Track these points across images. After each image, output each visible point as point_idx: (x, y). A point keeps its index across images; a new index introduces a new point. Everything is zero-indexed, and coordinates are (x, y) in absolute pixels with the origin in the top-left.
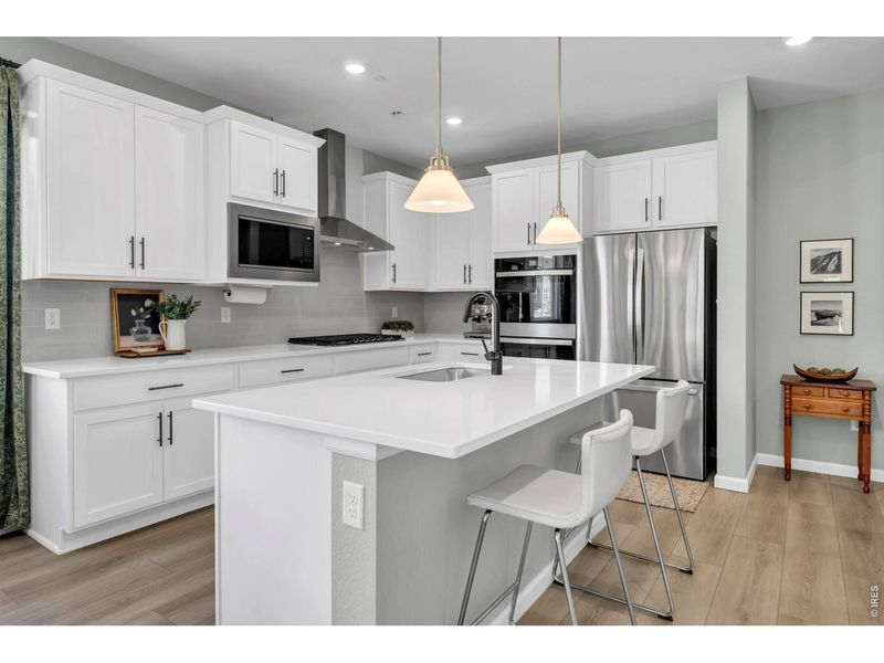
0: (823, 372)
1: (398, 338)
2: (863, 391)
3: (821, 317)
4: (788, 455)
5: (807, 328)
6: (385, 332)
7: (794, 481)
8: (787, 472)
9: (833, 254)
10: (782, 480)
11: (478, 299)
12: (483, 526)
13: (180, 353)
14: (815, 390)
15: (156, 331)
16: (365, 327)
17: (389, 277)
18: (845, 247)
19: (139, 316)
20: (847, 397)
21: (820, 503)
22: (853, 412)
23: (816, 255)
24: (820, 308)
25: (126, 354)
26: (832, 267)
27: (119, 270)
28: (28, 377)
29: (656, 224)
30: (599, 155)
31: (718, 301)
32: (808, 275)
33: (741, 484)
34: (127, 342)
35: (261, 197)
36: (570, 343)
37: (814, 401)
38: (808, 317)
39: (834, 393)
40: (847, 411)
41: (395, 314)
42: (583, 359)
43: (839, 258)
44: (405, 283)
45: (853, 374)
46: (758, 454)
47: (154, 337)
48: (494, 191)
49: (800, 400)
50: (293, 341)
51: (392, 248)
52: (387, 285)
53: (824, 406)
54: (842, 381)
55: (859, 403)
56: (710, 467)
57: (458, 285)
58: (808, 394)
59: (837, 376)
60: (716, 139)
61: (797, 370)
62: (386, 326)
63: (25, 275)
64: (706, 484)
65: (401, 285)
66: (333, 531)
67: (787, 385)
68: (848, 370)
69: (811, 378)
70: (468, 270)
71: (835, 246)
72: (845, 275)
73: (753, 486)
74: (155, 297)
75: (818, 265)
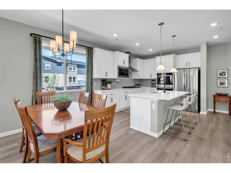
0: (221, 94)
1: (140, 87)
2: (229, 97)
3: (221, 84)
4: (215, 109)
5: (219, 86)
6: (136, 86)
7: (216, 113)
8: (214, 112)
9: (224, 72)
10: (213, 113)
11: (153, 80)
12: (169, 111)
13: (110, 89)
14: (220, 97)
15: (106, 86)
16: (133, 85)
17: (137, 76)
18: (226, 71)
19: (104, 84)
20: (226, 98)
21: (220, 117)
22: (227, 101)
23: (220, 72)
24: (221, 82)
25: (103, 89)
26: (224, 74)
27: (104, 77)
28: (93, 92)
29: (188, 67)
30: (177, 54)
31: (201, 81)
32: (219, 76)
33: (205, 113)
34: (103, 87)
35: (122, 65)
36: (172, 88)
37: (219, 99)
38: (219, 83)
39: (223, 97)
40: (226, 101)
41: (137, 83)
42: (176, 91)
43: (225, 73)
44: (140, 78)
45: (228, 94)
46: (209, 109)
47: (106, 87)
48: (157, 61)
49: (217, 99)
50: (123, 87)
51: (138, 71)
52: (137, 78)
53: (221, 100)
54: (225, 95)
55: (229, 100)
56: (199, 110)
57: (149, 78)
58: (218, 98)
59: (224, 94)
60: (200, 51)
61: (216, 93)
62: (136, 85)
63: (93, 78)
64: (198, 113)
65: (139, 78)
66: (151, 110)
67: (214, 96)
68: (227, 93)
69: (219, 95)
70: (151, 75)
71: (224, 71)
72: (226, 76)
73: (207, 114)
74: (106, 81)
75: (221, 74)
